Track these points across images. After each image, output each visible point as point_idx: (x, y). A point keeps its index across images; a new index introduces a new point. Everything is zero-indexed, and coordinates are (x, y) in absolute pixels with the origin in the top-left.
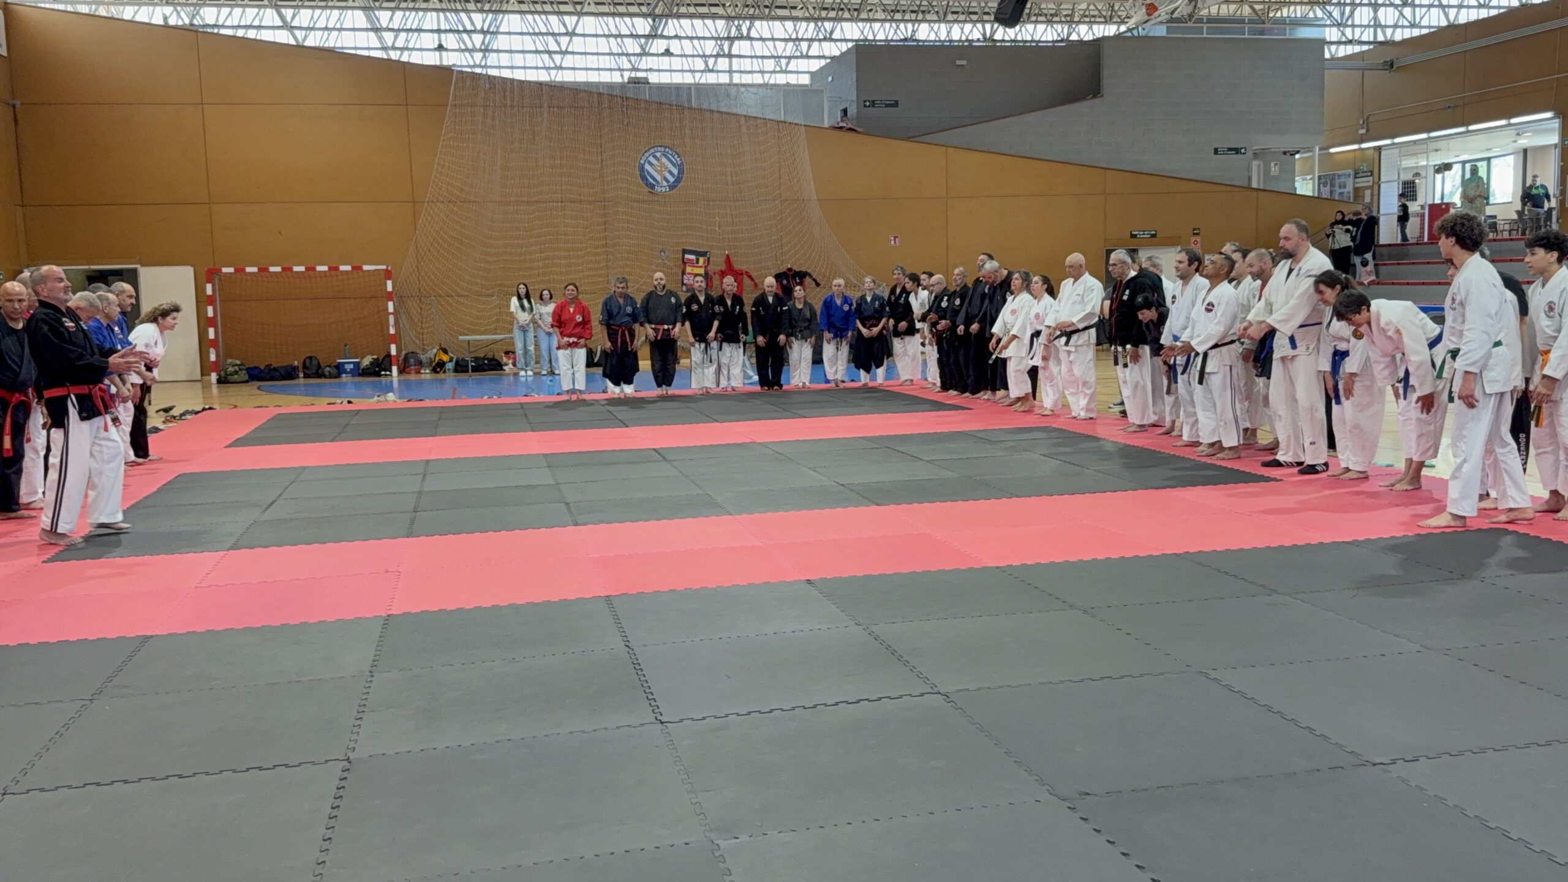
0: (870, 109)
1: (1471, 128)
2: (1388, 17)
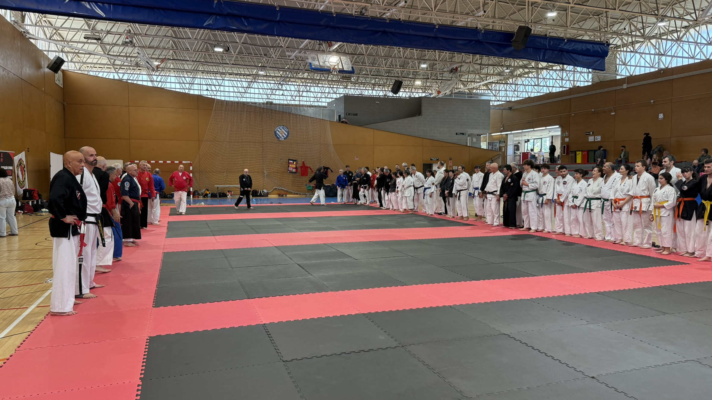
0: (349, 116)
1: (535, 129)
2: (510, 94)
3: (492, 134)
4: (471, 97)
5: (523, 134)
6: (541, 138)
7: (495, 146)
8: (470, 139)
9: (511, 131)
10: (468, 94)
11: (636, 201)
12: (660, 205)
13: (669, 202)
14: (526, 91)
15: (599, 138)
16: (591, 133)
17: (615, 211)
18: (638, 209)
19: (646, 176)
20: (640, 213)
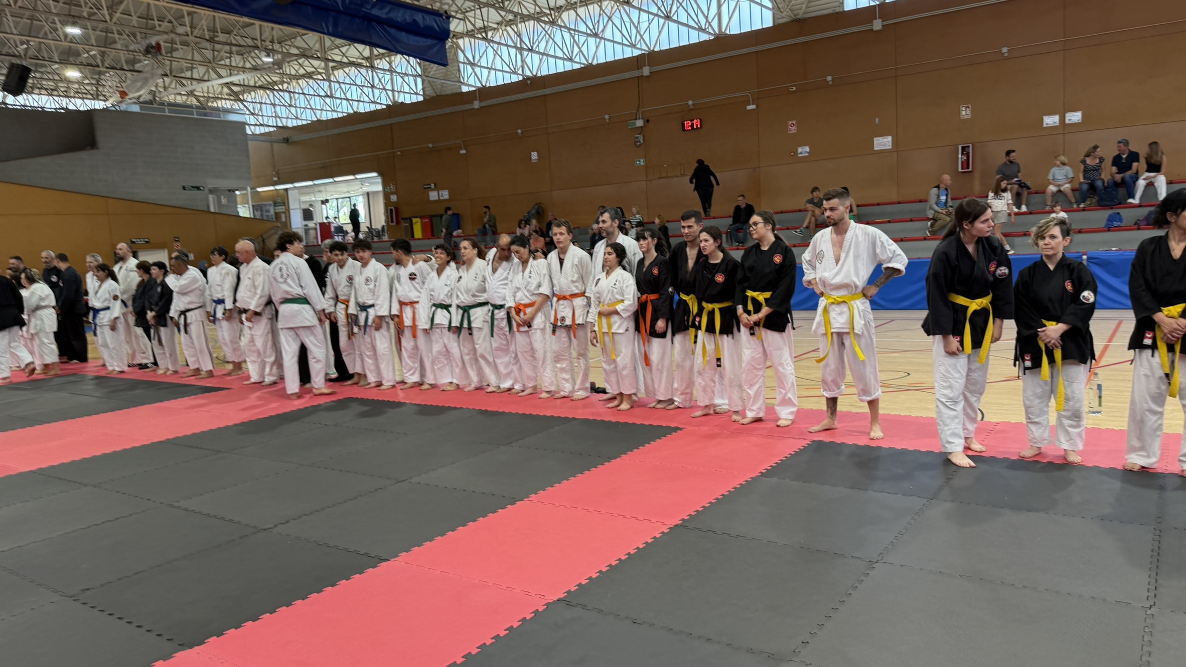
1: (337, 179)
2: (282, 111)
3: (259, 189)
4: (205, 115)
5: (317, 189)
6: (349, 198)
7: (266, 212)
8: (214, 198)
9: (292, 183)
10: (197, 107)
11: (563, 305)
12: (611, 309)
13: (627, 303)
14: (312, 109)
15: (445, 194)
16: (433, 186)
17: (519, 331)
18: (568, 322)
19: (575, 253)
20: (572, 329)
